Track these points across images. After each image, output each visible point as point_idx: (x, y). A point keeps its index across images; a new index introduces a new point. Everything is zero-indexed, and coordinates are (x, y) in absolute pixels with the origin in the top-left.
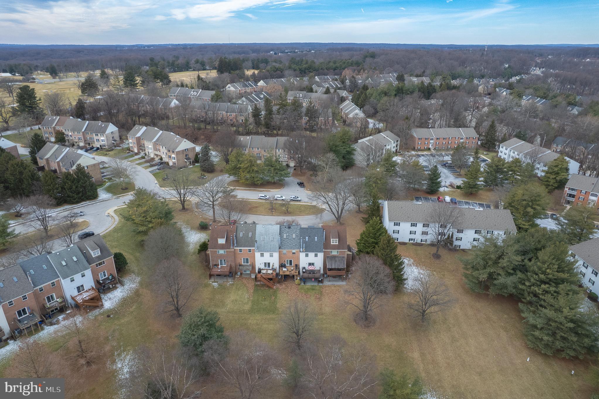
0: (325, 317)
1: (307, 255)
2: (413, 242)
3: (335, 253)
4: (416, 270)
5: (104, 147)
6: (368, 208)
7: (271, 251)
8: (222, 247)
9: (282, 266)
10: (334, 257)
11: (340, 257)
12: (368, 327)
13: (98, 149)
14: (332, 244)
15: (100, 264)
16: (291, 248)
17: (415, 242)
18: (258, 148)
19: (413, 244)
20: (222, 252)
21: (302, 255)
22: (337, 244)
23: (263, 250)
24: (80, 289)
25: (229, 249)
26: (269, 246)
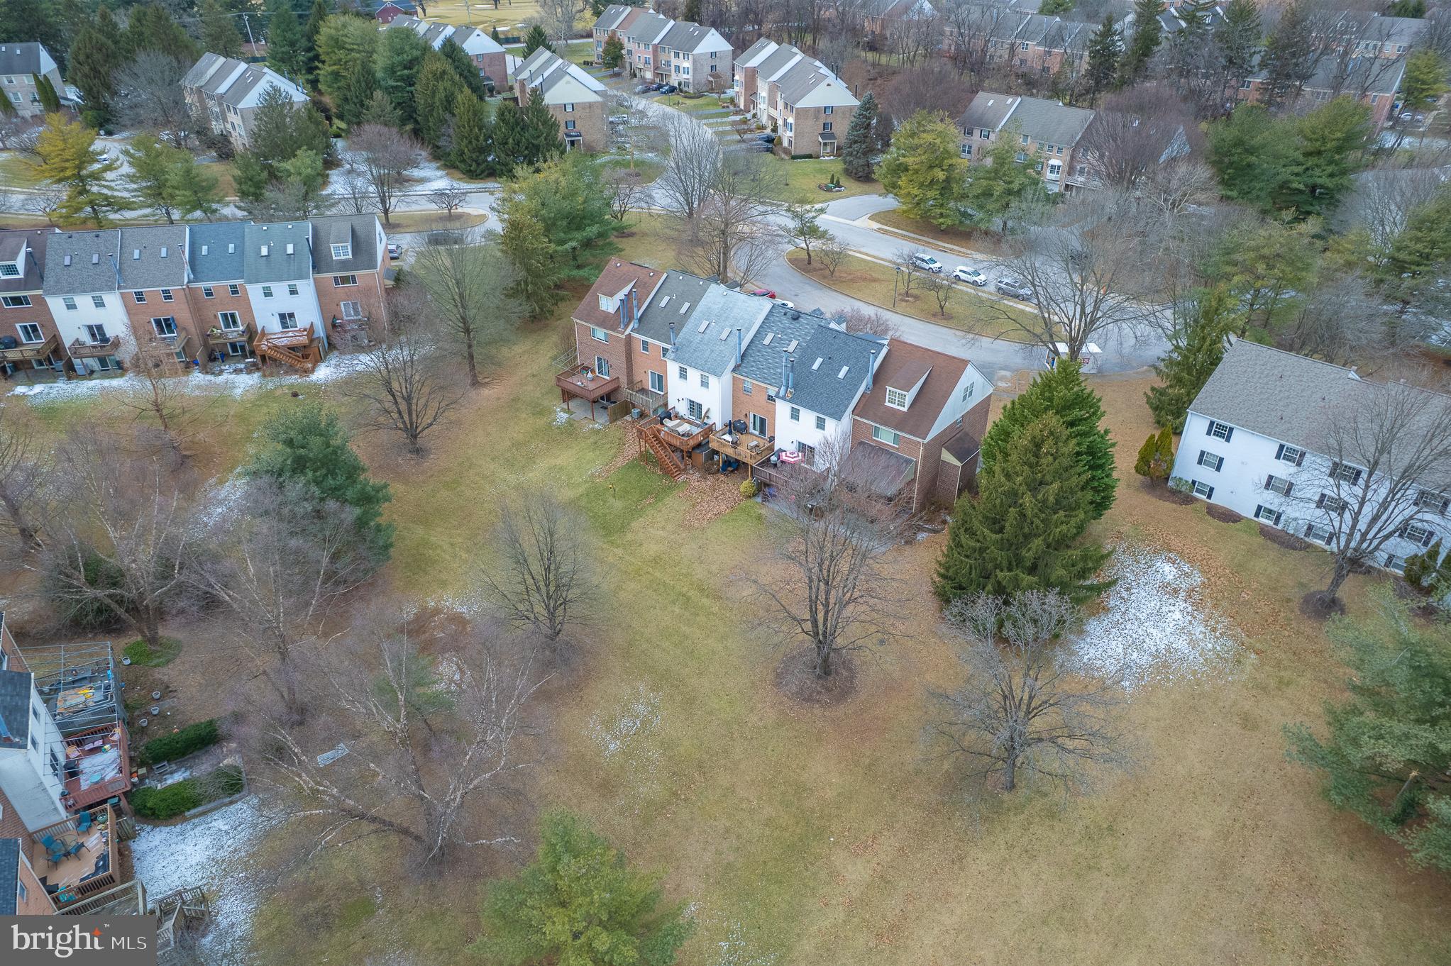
0: (715, 609)
1: (795, 415)
2: (1270, 523)
3: (886, 437)
4: (1178, 615)
5: (686, 89)
6: (1175, 355)
7: (710, 369)
8: (606, 321)
9: (735, 427)
10: (881, 450)
11: (897, 457)
12: (809, 699)
13: (673, 89)
14: (887, 404)
15: (345, 280)
16: (764, 380)
17: (1280, 527)
18: (1026, 136)
19: (1264, 532)
20: (600, 334)
21: (782, 409)
22: (905, 409)
23: (687, 361)
24: (287, 318)
25: (614, 330)
26: (708, 353)
